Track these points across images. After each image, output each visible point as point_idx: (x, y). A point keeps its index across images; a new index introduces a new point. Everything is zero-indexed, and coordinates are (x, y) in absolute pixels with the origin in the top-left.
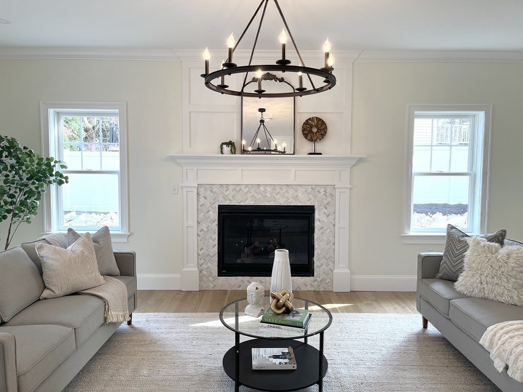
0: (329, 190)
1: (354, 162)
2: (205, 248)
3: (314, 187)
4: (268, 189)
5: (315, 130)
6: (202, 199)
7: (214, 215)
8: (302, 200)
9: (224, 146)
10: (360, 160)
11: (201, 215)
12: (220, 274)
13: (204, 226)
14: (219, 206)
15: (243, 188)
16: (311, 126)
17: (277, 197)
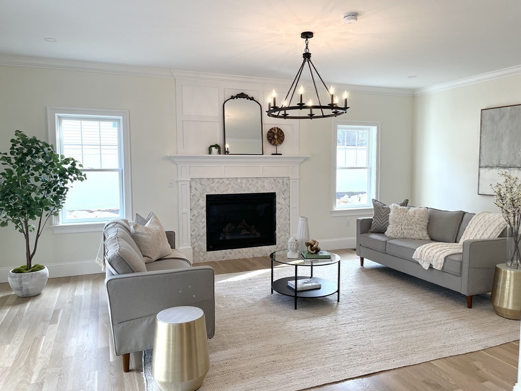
0: (286, 181)
1: (302, 160)
2: (196, 230)
3: (275, 179)
4: (244, 181)
5: (276, 137)
6: (193, 191)
7: (203, 203)
8: (267, 189)
9: (213, 148)
10: (306, 159)
11: (193, 203)
12: (209, 249)
13: (195, 212)
15: (225, 180)
16: (274, 134)
17: (250, 187)
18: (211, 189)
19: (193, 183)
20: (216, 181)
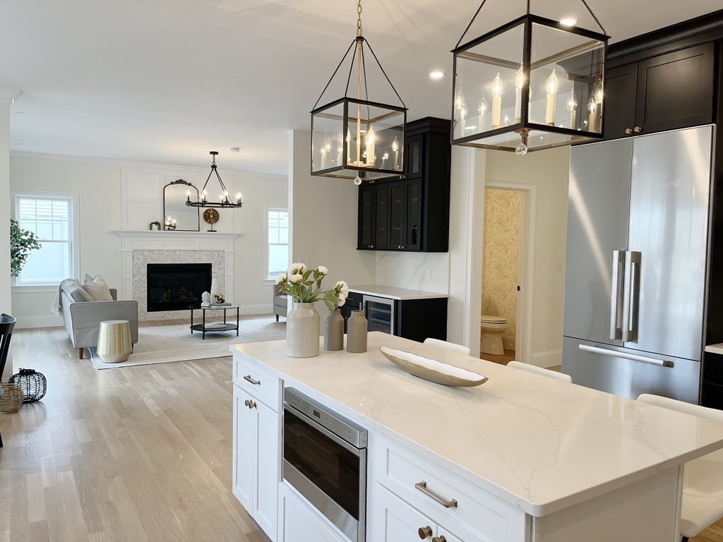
0: (221, 253)
1: (235, 237)
2: (138, 293)
3: (211, 252)
4: (182, 253)
5: (211, 216)
6: (136, 260)
7: (145, 271)
8: (203, 260)
9: (154, 225)
10: (239, 236)
11: (135, 271)
12: (149, 310)
13: (137, 278)
14: (148, 265)
15: (164, 252)
16: (210, 214)
17: (188, 258)
18: (152, 259)
19: (135, 253)
20: (156, 252)
